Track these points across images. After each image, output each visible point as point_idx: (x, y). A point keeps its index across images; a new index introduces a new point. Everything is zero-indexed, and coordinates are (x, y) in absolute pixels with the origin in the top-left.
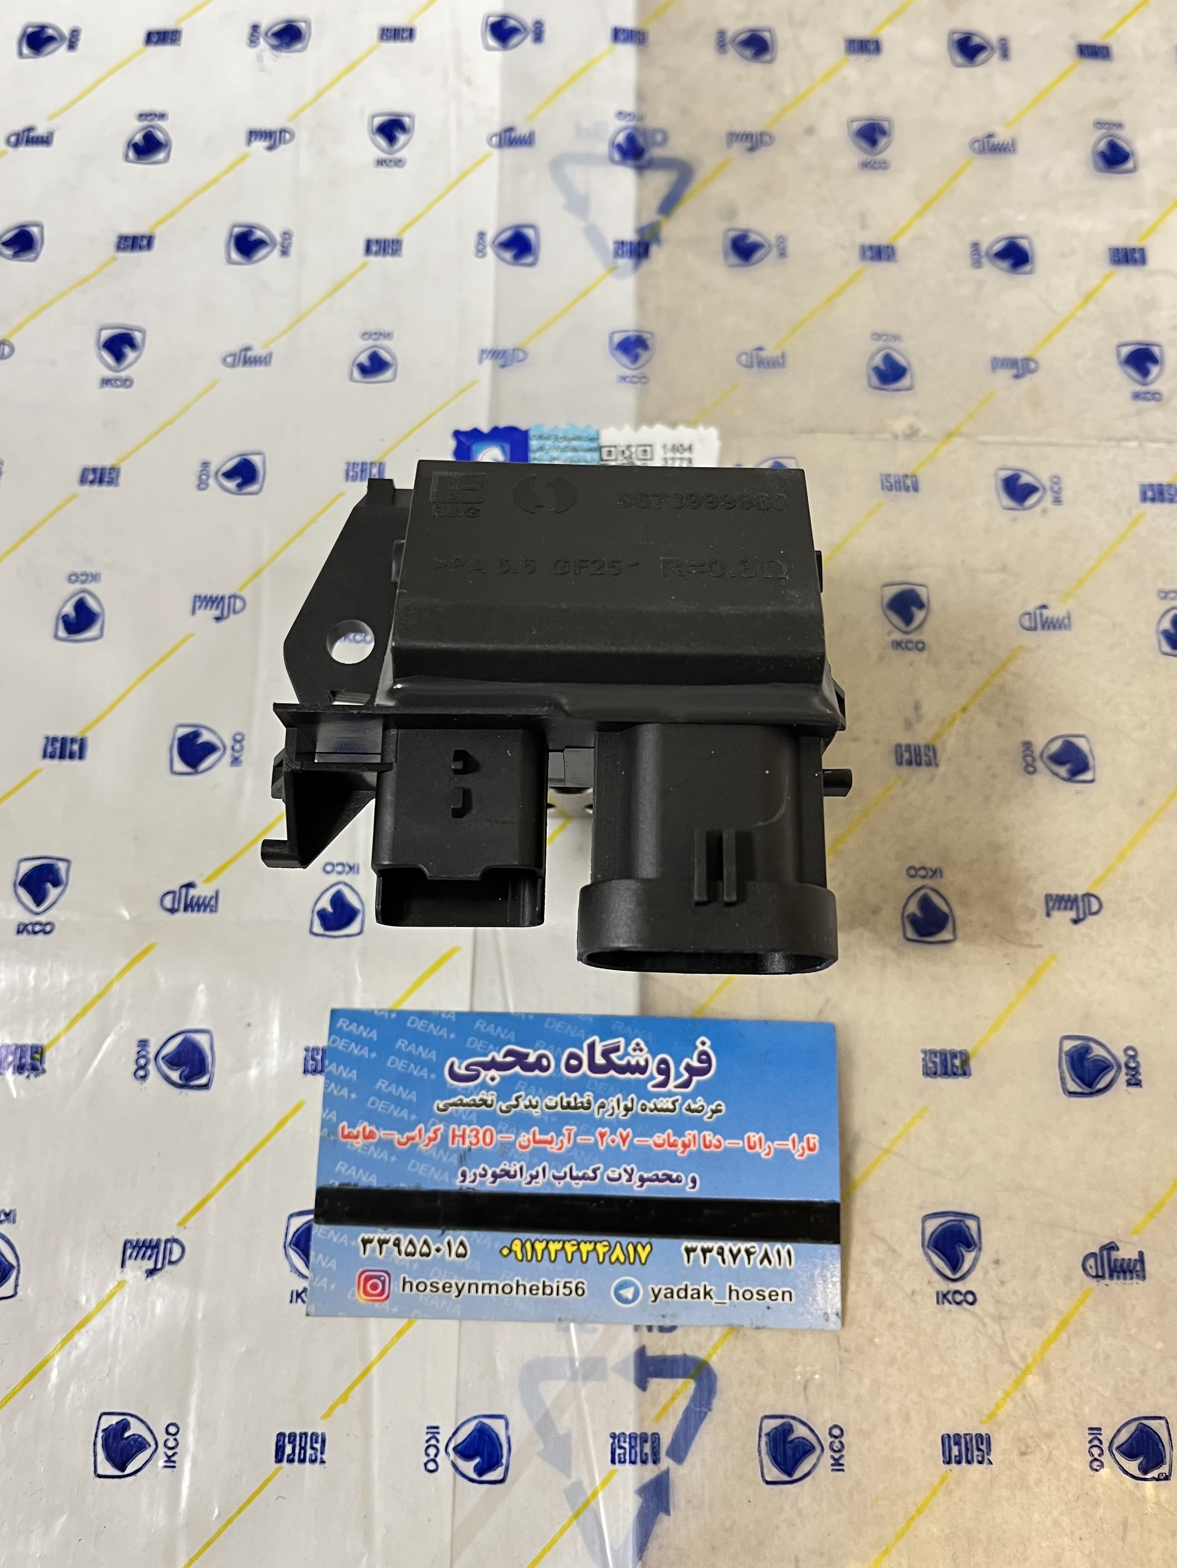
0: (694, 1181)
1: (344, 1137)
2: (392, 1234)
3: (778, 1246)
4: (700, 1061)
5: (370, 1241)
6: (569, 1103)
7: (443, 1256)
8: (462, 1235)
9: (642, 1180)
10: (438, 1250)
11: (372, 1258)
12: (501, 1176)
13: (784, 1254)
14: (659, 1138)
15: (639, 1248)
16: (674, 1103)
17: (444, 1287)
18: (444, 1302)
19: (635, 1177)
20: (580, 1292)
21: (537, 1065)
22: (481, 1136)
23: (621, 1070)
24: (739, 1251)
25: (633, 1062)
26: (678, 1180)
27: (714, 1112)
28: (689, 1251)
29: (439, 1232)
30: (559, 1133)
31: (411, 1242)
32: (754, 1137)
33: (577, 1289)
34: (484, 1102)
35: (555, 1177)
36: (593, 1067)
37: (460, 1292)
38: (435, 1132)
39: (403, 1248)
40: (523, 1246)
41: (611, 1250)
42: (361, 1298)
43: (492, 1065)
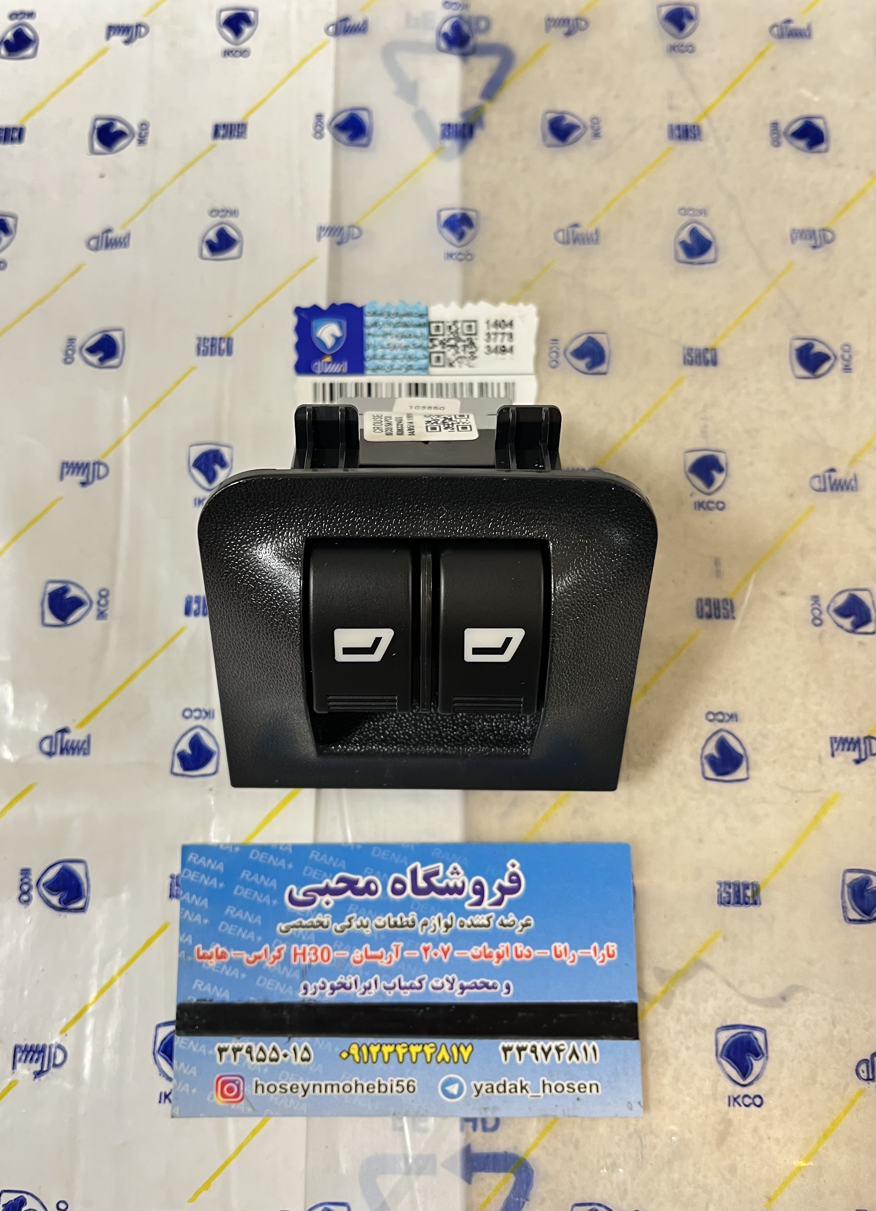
0: (508, 987)
1: (200, 958)
2: (244, 1043)
3: (584, 1043)
4: (511, 881)
5: (225, 1050)
6: (395, 923)
7: (290, 1060)
8: (306, 1042)
9: (463, 988)
10: (285, 1056)
11: (228, 1065)
12: (338, 988)
13: (590, 1050)
14: (476, 950)
15: (462, 1049)
16: (488, 920)
17: (291, 1089)
18: (292, 1101)
19: (456, 986)
20: (411, 1089)
21: (367, 890)
22: (319, 953)
23: (441, 891)
24: (550, 1049)
25: (451, 884)
26: (494, 987)
27: (524, 926)
28: (506, 1050)
29: (285, 1039)
30: (388, 949)
31: (261, 1049)
32: (560, 947)
33: (408, 1086)
34: (321, 924)
35: (386, 988)
36: (416, 890)
37: (306, 1092)
38: (279, 951)
39: (254, 1055)
40: (360, 1049)
41: (437, 1050)
42: (219, 1101)
43: (327, 891)
